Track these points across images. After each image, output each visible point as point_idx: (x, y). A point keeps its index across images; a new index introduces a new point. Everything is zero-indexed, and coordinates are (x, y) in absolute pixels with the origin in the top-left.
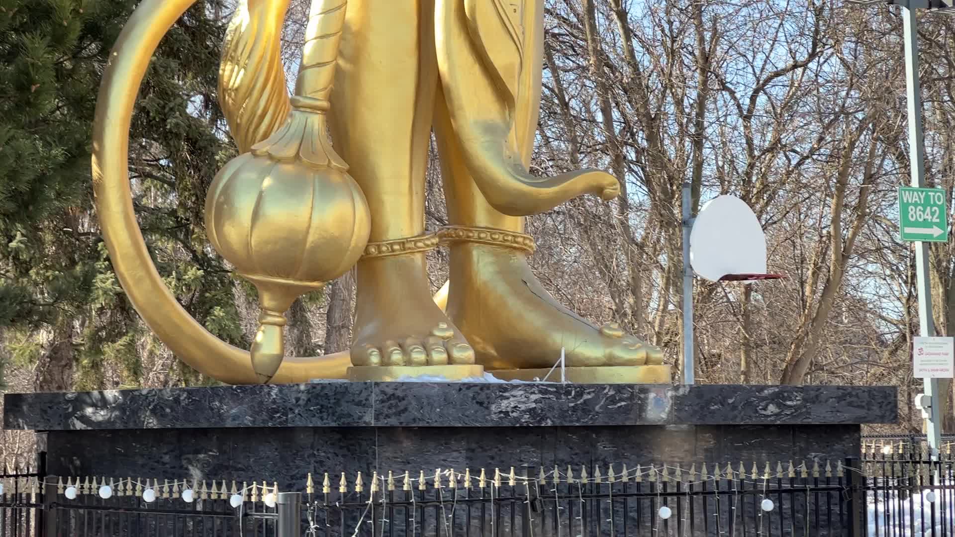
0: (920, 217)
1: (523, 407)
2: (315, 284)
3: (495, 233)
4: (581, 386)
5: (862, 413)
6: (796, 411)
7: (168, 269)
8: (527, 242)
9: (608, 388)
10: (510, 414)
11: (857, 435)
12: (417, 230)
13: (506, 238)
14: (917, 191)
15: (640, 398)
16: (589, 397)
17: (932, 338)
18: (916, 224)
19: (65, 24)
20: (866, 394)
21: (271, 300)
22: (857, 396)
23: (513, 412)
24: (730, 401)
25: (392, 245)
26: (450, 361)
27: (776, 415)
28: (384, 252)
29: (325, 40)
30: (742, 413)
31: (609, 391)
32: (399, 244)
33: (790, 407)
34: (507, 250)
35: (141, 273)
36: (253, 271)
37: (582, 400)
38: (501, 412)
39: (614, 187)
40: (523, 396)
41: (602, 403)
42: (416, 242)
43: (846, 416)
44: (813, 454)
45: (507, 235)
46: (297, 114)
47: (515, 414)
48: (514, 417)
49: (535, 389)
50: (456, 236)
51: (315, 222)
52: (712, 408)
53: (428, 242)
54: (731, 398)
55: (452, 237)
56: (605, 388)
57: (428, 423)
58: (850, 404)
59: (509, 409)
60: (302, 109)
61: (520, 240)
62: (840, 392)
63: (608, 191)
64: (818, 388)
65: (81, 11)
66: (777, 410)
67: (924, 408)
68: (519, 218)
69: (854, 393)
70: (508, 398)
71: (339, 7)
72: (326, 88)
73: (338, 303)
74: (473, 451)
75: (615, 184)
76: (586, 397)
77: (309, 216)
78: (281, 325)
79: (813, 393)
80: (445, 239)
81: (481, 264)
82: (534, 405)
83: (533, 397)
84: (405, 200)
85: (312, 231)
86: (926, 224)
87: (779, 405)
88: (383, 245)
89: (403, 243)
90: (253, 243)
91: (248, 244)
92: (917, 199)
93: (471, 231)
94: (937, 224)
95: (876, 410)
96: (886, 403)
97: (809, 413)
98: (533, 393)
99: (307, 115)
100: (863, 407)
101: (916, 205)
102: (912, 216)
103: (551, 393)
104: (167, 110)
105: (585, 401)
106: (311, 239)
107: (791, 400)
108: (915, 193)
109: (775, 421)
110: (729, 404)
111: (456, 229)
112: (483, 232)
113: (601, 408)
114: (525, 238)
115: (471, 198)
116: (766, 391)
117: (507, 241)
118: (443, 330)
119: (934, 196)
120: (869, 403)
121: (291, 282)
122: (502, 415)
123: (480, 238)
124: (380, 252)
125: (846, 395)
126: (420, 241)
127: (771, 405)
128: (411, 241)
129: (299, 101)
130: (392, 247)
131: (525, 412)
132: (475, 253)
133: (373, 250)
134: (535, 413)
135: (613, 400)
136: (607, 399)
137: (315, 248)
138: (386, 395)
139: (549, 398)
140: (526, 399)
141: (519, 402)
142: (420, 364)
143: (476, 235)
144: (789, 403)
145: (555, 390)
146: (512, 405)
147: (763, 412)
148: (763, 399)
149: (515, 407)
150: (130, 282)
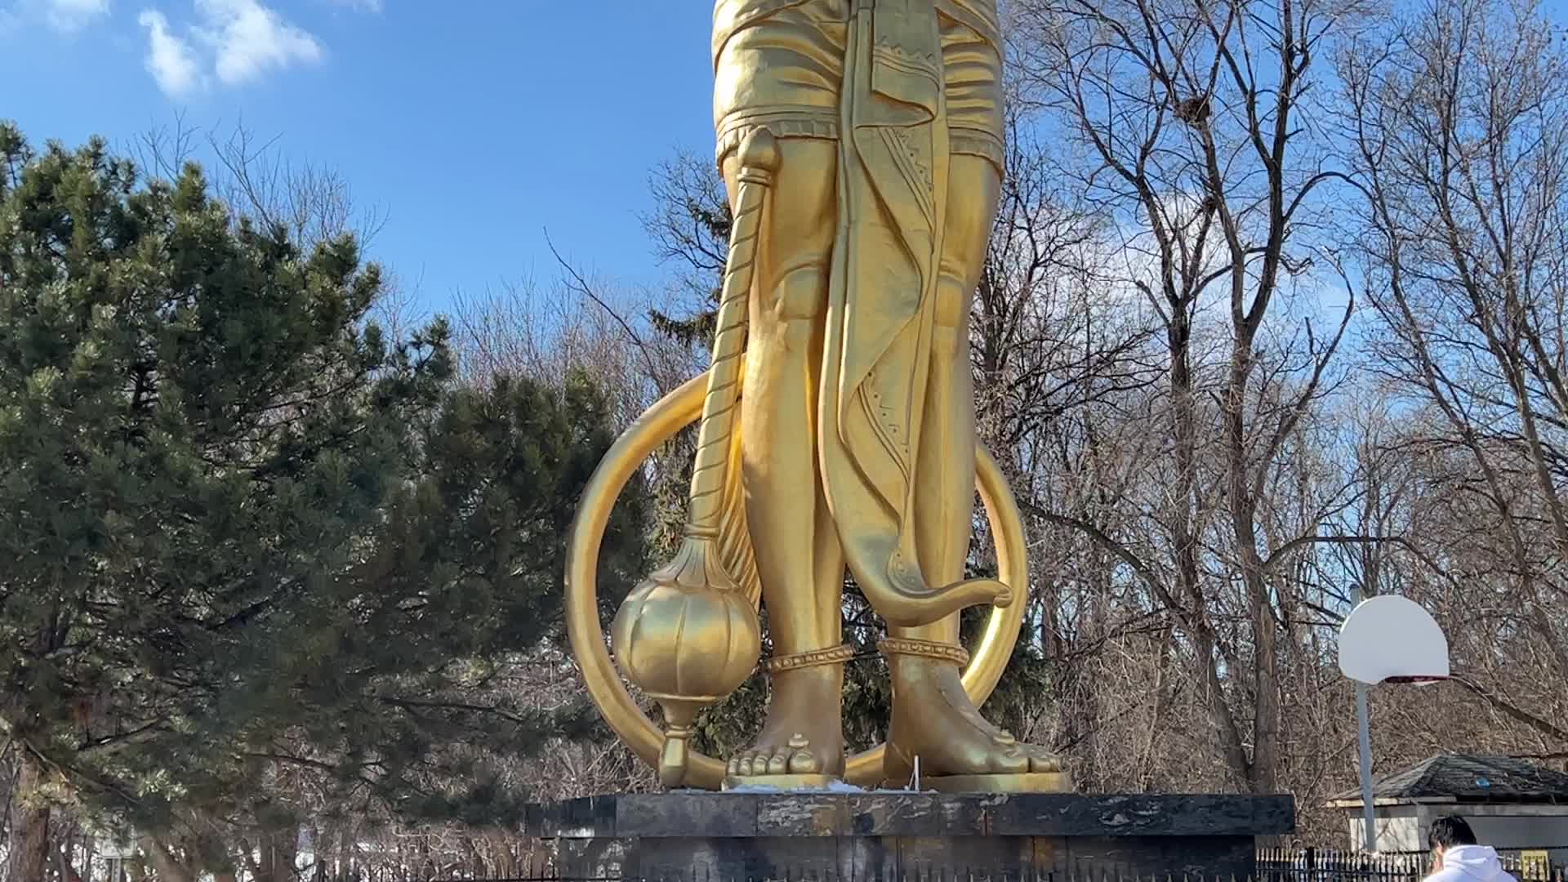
1: (796, 817)
5: (1244, 823)
6: (1152, 821)
10: (780, 824)
11: (1250, 847)
21: (672, 715)
22: (1237, 804)
23: (783, 822)
24: (1062, 811)
26: (789, 770)
27: (1126, 825)
28: (785, 666)
29: (710, 470)
30: (1080, 824)
32: (800, 658)
33: (1144, 816)
34: (929, 661)
38: (769, 822)
39: (1006, 595)
40: (796, 806)
41: (895, 813)
42: (817, 655)
43: (1221, 827)
45: (926, 645)
47: (785, 824)
48: (784, 827)
49: (811, 799)
51: (683, 641)
52: (1039, 818)
54: (1064, 808)
58: (1228, 814)
59: (779, 819)
62: (1214, 801)
63: (998, 599)
64: (1183, 798)
66: (1127, 821)
69: (1232, 802)
70: (778, 808)
72: (713, 516)
76: (874, 807)
77: (678, 634)
78: (684, 738)
79: (1176, 803)
82: (809, 815)
83: (808, 807)
87: (1128, 815)
88: (785, 659)
89: (803, 657)
95: (1264, 820)
96: (1278, 811)
97: (1170, 824)
98: (809, 803)
100: (1247, 817)
103: (830, 803)
105: (873, 811)
107: (1144, 809)
109: (1124, 831)
110: (1061, 814)
113: (893, 817)
114: (947, 648)
116: (1111, 801)
118: (799, 740)
120: (1253, 813)
122: (771, 825)
125: (1220, 804)
127: (1118, 815)
128: (812, 655)
130: (794, 661)
131: (798, 822)
132: (901, 664)
134: (810, 823)
136: (901, 809)
139: (829, 808)
140: (800, 809)
141: (791, 812)
142: (760, 774)
143: (898, 646)
144: (1141, 813)
145: (835, 799)
146: (783, 815)
147: (1107, 822)
148: (1108, 808)
149: (787, 818)
150: (598, 699)
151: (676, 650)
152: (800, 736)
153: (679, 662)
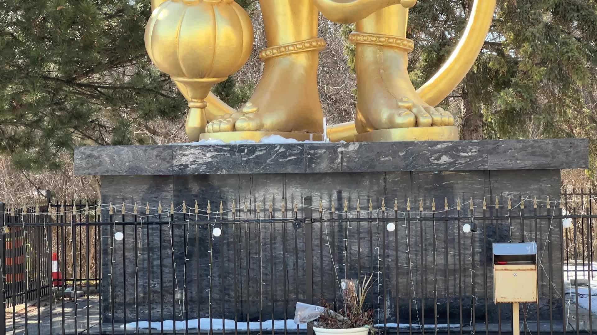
1: (201, 161)
4: (253, 146)
6: (472, 160)
9: (279, 147)
10: (189, 166)
11: (556, 178)
13: (372, 39)
15: (309, 154)
16: (261, 153)
20: (550, 146)
22: (539, 147)
23: (191, 165)
24: (401, 154)
26: (234, 129)
27: (450, 163)
31: (280, 149)
33: (465, 157)
37: (254, 156)
38: (181, 165)
40: (201, 154)
41: (273, 157)
42: (288, 47)
43: (527, 163)
44: (507, 193)
47: (193, 166)
48: (192, 168)
49: (212, 149)
52: (382, 159)
54: (401, 152)
56: (276, 147)
57: (119, 173)
58: (533, 154)
59: (188, 163)
62: (521, 145)
64: (496, 142)
66: (451, 160)
69: (535, 145)
70: (187, 155)
74: (180, 191)
76: (257, 153)
79: (491, 146)
82: (210, 160)
83: (208, 155)
87: (451, 156)
95: (564, 158)
97: (485, 162)
98: (210, 151)
103: (225, 151)
105: (257, 156)
107: (465, 151)
109: (450, 167)
110: (399, 156)
113: (272, 161)
116: (439, 146)
117: (373, 41)
118: (249, 107)
122: (182, 167)
127: (444, 156)
131: (202, 164)
134: (211, 165)
135: (283, 155)
136: (278, 154)
138: (84, 155)
139: (224, 155)
140: (203, 156)
141: (197, 158)
144: (463, 154)
145: (229, 149)
146: (191, 160)
147: (436, 162)
148: (436, 152)
149: (194, 161)
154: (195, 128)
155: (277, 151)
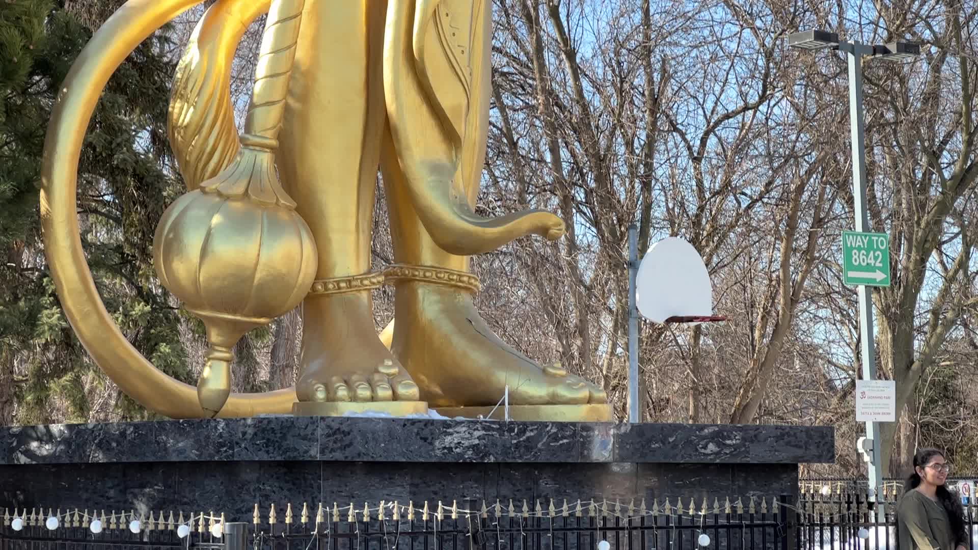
0: (864, 261)
1: (466, 443)
2: (262, 320)
3: (440, 272)
4: (524, 424)
5: (800, 452)
6: (735, 450)
7: (115, 304)
8: (473, 281)
9: (550, 425)
10: (454, 450)
11: (794, 474)
12: (363, 268)
13: (451, 277)
14: (861, 236)
15: (582, 436)
16: (532, 434)
17: (874, 381)
18: (859, 268)
19: (15, 60)
20: (804, 435)
21: (218, 335)
22: (795, 435)
23: (456, 448)
24: (671, 440)
25: (338, 282)
26: (395, 397)
27: (716, 454)
28: (329, 289)
29: (275, 79)
30: (683, 452)
31: (551, 428)
32: (345, 281)
33: (730, 445)
34: (452, 289)
35: (88, 308)
36: (201, 307)
37: (524, 437)
38: (445, 448)
39: (559, 227)
40: (467, 433)
41: (545, 440)
42: (362, 280)
43: (783, 456)
44: (752, 492)
45: (453, 274)
46: (247, 152)
47: (458, 450)
48: (458, 454)
49: (479, 426)
50: (402, 275)
51: (263, 259)
52: (653, 446)
53: (374, 280)
54: (671, 437)
55: (398, 275)
56: (548, 426)
57: (373, 457)
58: (788, 444)
59: (453, 445)
60: (251, 147)
61: (465, 279)
62: (779, 432)
63: (553, 231)
64: (757, 428)
65: (31, 47)
66: (717, 449)
67: (866, 451)
68: (465, 257)
69: (792, 433)
70: (451, 434)
71: (289, 47)
72: (275, 127)
73: (282, 342)
74: (417, 486)
75: (560, 225)
76: (528, 434)
77: (257, 252)
78: (227, 361)
79: (752, 433)
80: (391, 277)
81: (426, 304)
82: (477, 442)
83: (477, 434)
84: (352, 238)
85: (259, 268)
86: (869, 268)
87: (718, 444)
88: (329, 282)
89: (349, 281)
90: (201, 279)
91: (196, 281)
92: (861, 244)
93: (417, 270)
94: (880, 269)
95: (813, 450)
96: (823, 442)
97: (748, 452)
98: (477, 429)
99: (256, 153)
100: (800, 447)
101: (859, 249)
102: (856, 260)
103: (493, 429)
104: (113, 146)
105: (528, 438)
106: (258, 276)
107: (730, 438)
108: (859, 237)
109: (715, 459)
110: (669, 443)
111: (402, 268)
112: (428, 271)
113: (543, 445)
114: (469, 277)
115: (416, 237)
116: (706, 431)
117: (452, 280)
118: (388, 367)
119: (877, 241)
120: (806, 443)
121: (238, 318)
122: (446, 451)
123: (425, 276)
124: (326, 289)
125: (785, 435)
126: (366, 279)
127: (711, 444)
128: (357, 279)
129: (248, 139)
130: (338, 285)
131: (468, 448)
132: (420, 291)
133: (320, 287)
134: (478, 449)
135: (555, 438)
136: (549, 436)
137: (262, 286)
138: (331, 429)
139: (492, 435)
140: (469, 436)
141: (463, 438)
142: (365, 400)
143: (421, 274)
144: (728, 442)
145: (498, 426)
146: (456, 441)
147: (703, 451)
148: (704, 438)
149: (459, 443)
150: (77, 317)
151: (255, 269)
152: (390, 363)
153: (256, 281)
154: (221, 390)
155: (548, 432)
